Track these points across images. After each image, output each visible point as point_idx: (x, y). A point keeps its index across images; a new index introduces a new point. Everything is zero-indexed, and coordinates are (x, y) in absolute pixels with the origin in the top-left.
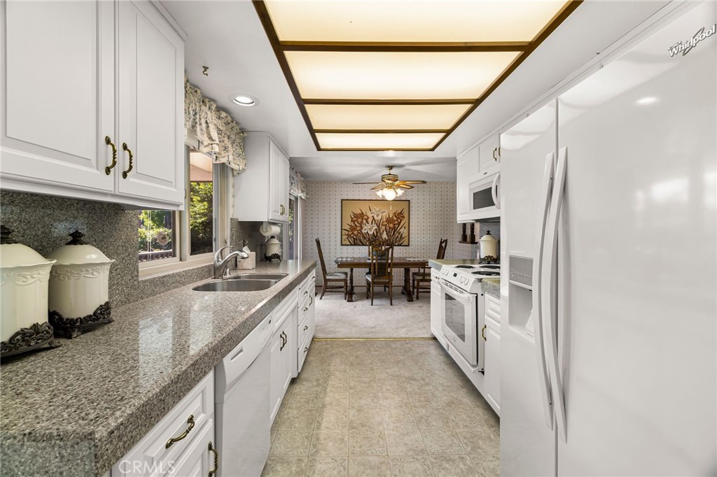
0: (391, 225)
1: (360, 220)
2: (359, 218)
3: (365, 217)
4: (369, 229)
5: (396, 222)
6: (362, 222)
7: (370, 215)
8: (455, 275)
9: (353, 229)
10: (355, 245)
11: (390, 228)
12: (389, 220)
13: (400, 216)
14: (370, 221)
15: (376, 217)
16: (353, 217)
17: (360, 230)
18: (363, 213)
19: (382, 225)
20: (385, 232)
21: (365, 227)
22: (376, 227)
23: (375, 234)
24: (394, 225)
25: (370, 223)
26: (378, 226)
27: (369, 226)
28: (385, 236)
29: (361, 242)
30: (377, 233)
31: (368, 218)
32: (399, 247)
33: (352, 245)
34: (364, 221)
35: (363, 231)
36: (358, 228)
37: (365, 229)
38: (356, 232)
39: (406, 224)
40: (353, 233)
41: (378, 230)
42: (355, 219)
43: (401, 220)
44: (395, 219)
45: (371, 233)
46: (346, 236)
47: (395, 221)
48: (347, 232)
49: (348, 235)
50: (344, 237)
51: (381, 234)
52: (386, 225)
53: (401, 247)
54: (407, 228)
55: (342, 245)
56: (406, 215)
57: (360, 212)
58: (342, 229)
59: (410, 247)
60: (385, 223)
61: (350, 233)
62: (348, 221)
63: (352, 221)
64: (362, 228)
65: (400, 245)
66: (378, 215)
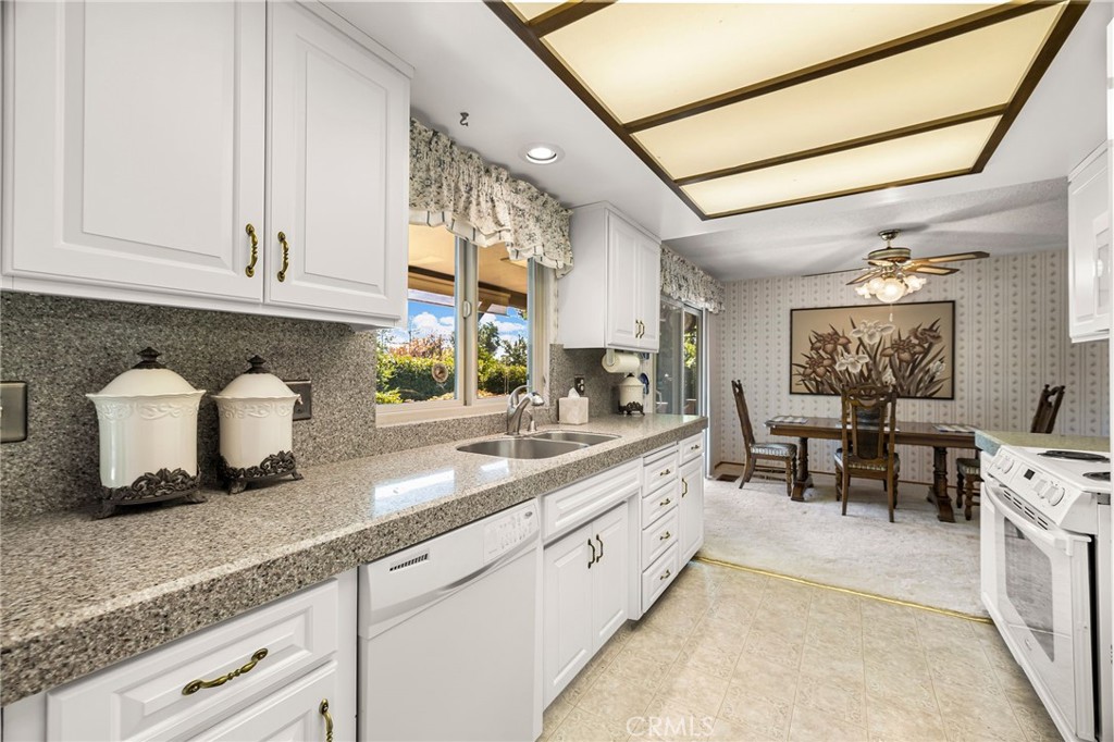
0: (905, 356)
1: (829, 347)
2: (831, 342)
3: (842, 341)
4: (851, 363)
5: (918, 349)
6: (835, 349)
7: (853, 336)
8: (1029, 474)
9: (814, 363)
10: (819, 393)
11: (901, 361)
12: (899, 345)
13: (928, 336)
14: (853, 347)
15: (866, 340)
16: (814, 340)
17: (830, 366)
18: (836, 333)
19: (882, 355)
20: (889, 371)
21: (840, 360)
22: (868, 360)
23: (866, 374)
24: (913, 355)
25: (853, 352)
26: (874, 358)
27: (850, 358)
28: (889, 377)
29: (832, 388)
30: (869, 371)
31: (850, 342)
32: (926, 402)
33: (811, 393)
34: (840, 348)
35: (837, 367)
36: (826, 362)
37: (842, 364)
38: (821, 370)
39: (947, 352)
40: (814, 372)
41: (873, 365)
42: (818, 344)
43: (931, 345)
44: (916, 341)
45: (855, 371)
46: (800, 378)
47: (914, 346)
48: (801, 370)
49: (803, 375)
50: (796, 379)
51: (880, 374)
52: (890, 356)
53: (932, 402)
54: (948, 360)
55: (791, 393)
56: (944, 332)
57: (831, 331)
58: (791, 364)
59: (958, 402)
60: (890, 351)
61: (809, 371)
62: (804, 349)
63: (812, 349)
64: (835, 363)
65: (929, 397)
66: (871, 336)
